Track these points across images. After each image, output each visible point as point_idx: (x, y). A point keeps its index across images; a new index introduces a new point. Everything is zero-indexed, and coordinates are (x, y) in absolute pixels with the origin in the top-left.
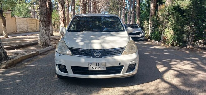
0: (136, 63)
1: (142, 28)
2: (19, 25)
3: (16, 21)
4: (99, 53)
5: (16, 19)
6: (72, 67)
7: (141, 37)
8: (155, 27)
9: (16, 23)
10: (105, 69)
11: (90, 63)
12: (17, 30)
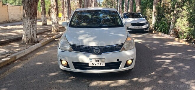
0: (133, 59)
1: (146, 17)
2: (11, 14)
3: (8, 9)
4: (98, 50)
5: (8, 7)
6: (73, 62)
7: (146, 29)
8: (160, 16)
9: (8, 12)
10: (104, 65)
11: (90, 60)
12: (10, 19)
